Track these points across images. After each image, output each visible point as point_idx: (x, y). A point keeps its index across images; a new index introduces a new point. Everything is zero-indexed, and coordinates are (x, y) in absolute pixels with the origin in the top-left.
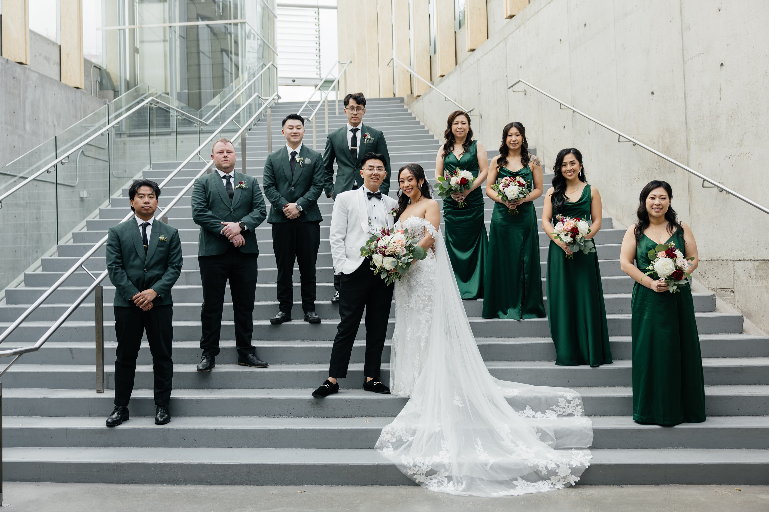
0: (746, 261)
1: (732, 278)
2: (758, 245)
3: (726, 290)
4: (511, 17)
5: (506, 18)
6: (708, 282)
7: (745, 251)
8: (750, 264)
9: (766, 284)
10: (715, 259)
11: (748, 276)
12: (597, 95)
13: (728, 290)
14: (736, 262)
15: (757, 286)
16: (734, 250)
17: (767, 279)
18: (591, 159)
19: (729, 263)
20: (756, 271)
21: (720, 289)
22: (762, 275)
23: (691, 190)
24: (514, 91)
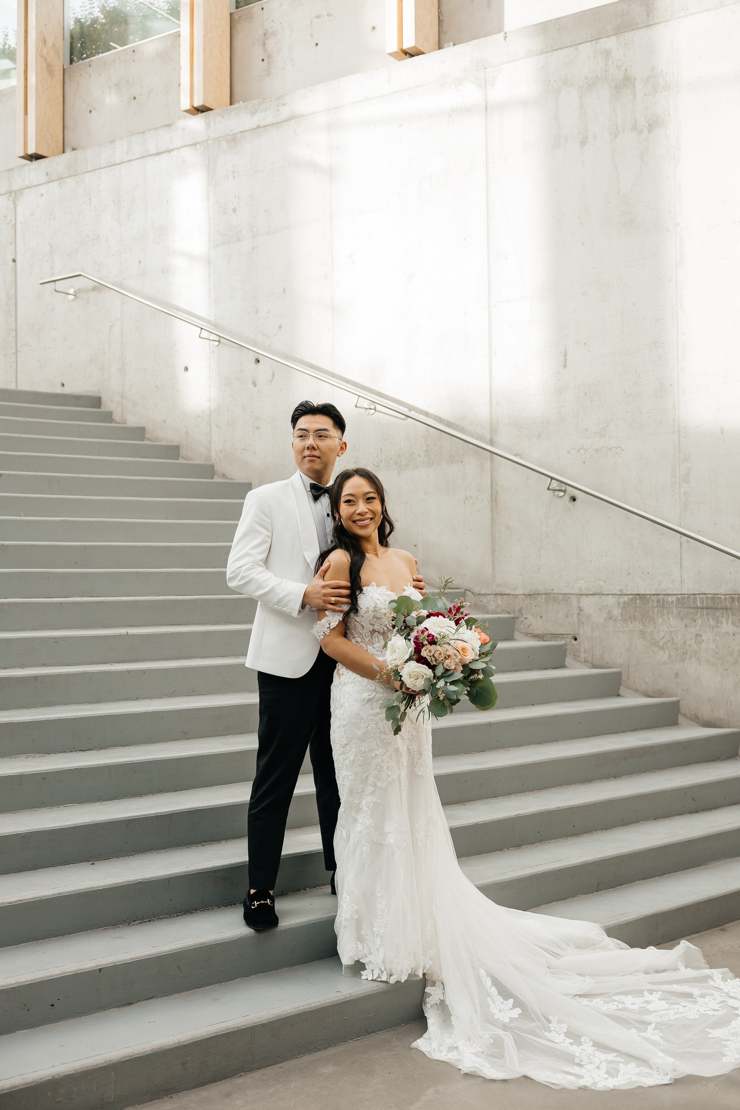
0: (603, 596)
1: (576, 619)
2: (629, 574)
3: (561, 636)
4: (36, 157)
5: (23, 157)
6: (526, 626)
7: (604, 582)
8: (611, 601)
9: (641, 627)
10: (543, 592)
11: (606, 616)
12: (280, 327)
13: (567, 636)
14: (584, 597)
15: (625, 631)
16: (582, 581)
17: (643, 621)
18: (258, 428)
19: (570, 598)
20: (622, 610)
21: (550, 635)
22: (634, 616)
23: (497, 492)
24: (57, 289)
